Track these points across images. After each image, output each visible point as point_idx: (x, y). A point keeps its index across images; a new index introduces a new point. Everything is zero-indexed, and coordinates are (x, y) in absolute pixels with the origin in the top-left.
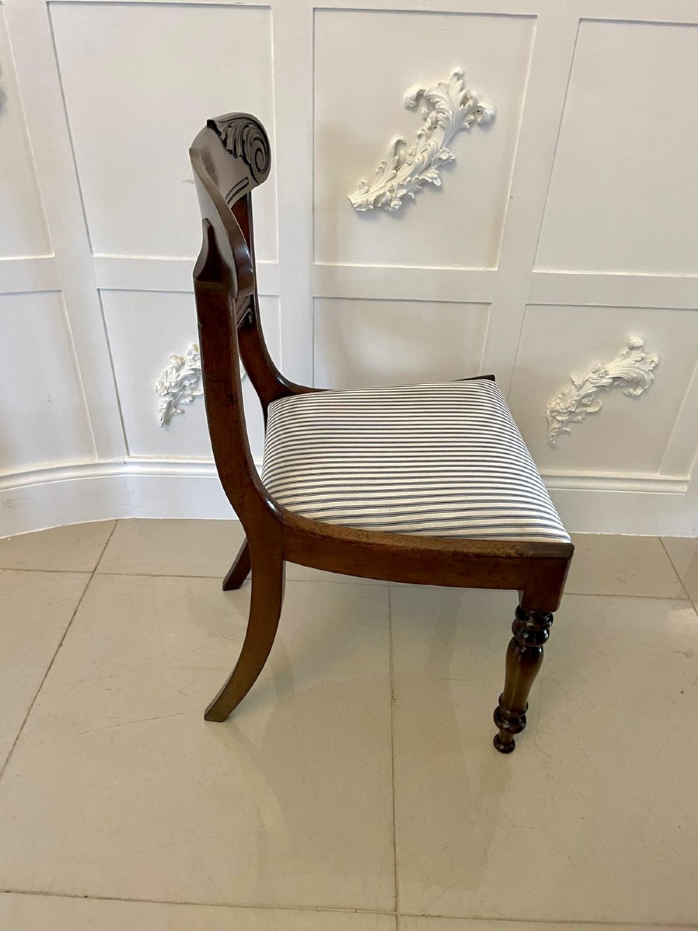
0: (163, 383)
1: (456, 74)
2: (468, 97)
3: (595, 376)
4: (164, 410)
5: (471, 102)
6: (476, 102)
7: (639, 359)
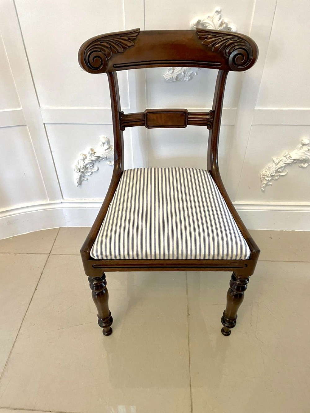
0: (77, 167)
1: (217, 11)
2: (223, 22)
3: (285, 158)
4: (79, 179)
5: (224, 26)
6: (227, 25)
7: (307, 150)
